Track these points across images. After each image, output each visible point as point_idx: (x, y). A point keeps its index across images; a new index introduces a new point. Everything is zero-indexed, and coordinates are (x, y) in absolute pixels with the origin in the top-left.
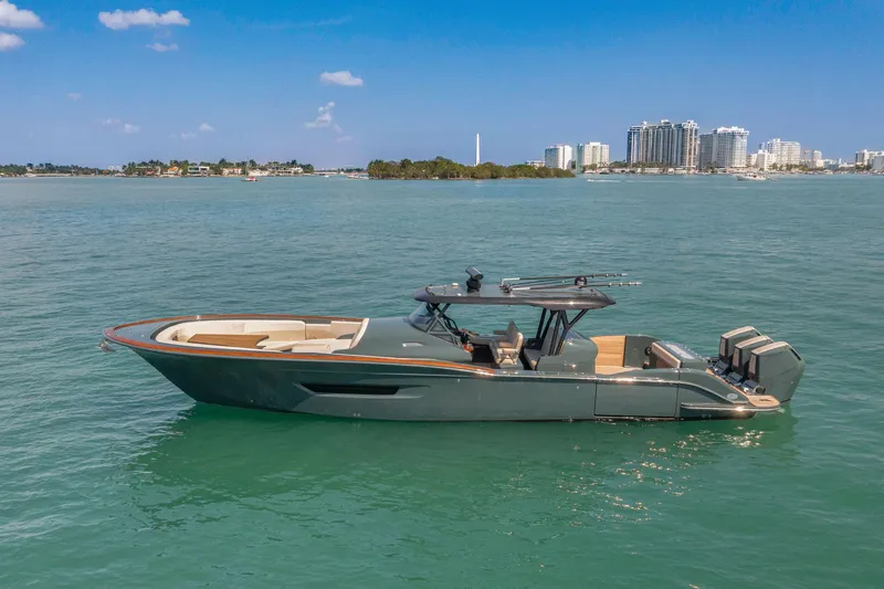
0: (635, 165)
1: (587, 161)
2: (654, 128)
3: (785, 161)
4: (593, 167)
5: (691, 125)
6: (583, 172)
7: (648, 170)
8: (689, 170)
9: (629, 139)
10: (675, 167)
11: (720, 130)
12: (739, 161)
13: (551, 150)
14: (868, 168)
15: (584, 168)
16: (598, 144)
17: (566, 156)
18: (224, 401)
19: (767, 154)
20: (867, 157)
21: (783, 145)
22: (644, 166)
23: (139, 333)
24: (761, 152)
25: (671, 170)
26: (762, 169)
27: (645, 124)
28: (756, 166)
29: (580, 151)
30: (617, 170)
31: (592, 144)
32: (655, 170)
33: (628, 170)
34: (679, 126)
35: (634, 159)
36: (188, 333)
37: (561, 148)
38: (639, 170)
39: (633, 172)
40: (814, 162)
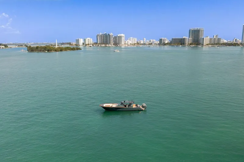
0: (99, 44)
1: (87, 43)
2: (103, 34)
3: (134, 42)
4: (88, 44)
5: (111, 34)
6: (86, 46)
7: (102, 45)
8: (111, 45)
9: (97, 37)
10: (108, 44)
11: (118, 35)
12: (123, 43)
13: (77, 40)
14: (151, 44)
15: (86, 45)
16: (89, 38)
17: (81, 41)
18: (108, 110)
19: (129, 41)
20: (152, 41)
21: (133, 39)
22: (101, 44)
23: (102, 105)
24: (128, 40)
25: (107, 45)
26: (128, 45)
27: (101, 34)
28: (127, 44)
29: (85, 40)
30: (94, 45)
31: (88, 38)
32: (104, 45)
33: (97, 45)
34: (109, 34)
35: (99, 43)
36: (105, 105)
37: (80, 39)
38: (100, 45)
39: (98, 46)
40: (141, 42)
